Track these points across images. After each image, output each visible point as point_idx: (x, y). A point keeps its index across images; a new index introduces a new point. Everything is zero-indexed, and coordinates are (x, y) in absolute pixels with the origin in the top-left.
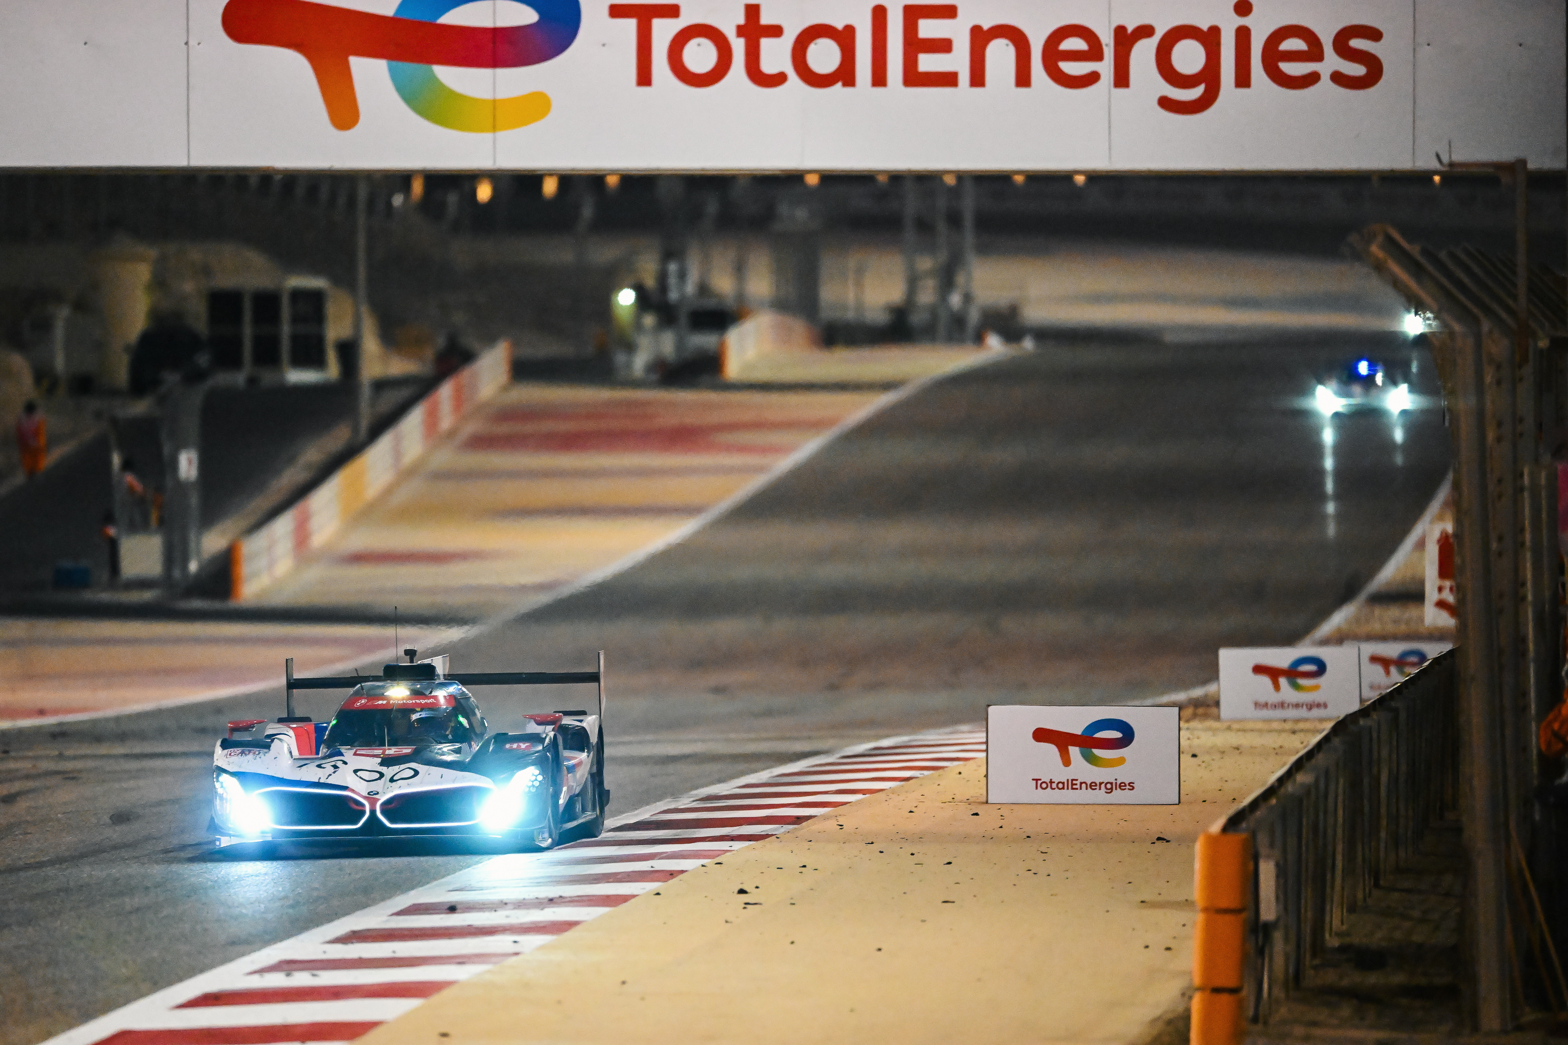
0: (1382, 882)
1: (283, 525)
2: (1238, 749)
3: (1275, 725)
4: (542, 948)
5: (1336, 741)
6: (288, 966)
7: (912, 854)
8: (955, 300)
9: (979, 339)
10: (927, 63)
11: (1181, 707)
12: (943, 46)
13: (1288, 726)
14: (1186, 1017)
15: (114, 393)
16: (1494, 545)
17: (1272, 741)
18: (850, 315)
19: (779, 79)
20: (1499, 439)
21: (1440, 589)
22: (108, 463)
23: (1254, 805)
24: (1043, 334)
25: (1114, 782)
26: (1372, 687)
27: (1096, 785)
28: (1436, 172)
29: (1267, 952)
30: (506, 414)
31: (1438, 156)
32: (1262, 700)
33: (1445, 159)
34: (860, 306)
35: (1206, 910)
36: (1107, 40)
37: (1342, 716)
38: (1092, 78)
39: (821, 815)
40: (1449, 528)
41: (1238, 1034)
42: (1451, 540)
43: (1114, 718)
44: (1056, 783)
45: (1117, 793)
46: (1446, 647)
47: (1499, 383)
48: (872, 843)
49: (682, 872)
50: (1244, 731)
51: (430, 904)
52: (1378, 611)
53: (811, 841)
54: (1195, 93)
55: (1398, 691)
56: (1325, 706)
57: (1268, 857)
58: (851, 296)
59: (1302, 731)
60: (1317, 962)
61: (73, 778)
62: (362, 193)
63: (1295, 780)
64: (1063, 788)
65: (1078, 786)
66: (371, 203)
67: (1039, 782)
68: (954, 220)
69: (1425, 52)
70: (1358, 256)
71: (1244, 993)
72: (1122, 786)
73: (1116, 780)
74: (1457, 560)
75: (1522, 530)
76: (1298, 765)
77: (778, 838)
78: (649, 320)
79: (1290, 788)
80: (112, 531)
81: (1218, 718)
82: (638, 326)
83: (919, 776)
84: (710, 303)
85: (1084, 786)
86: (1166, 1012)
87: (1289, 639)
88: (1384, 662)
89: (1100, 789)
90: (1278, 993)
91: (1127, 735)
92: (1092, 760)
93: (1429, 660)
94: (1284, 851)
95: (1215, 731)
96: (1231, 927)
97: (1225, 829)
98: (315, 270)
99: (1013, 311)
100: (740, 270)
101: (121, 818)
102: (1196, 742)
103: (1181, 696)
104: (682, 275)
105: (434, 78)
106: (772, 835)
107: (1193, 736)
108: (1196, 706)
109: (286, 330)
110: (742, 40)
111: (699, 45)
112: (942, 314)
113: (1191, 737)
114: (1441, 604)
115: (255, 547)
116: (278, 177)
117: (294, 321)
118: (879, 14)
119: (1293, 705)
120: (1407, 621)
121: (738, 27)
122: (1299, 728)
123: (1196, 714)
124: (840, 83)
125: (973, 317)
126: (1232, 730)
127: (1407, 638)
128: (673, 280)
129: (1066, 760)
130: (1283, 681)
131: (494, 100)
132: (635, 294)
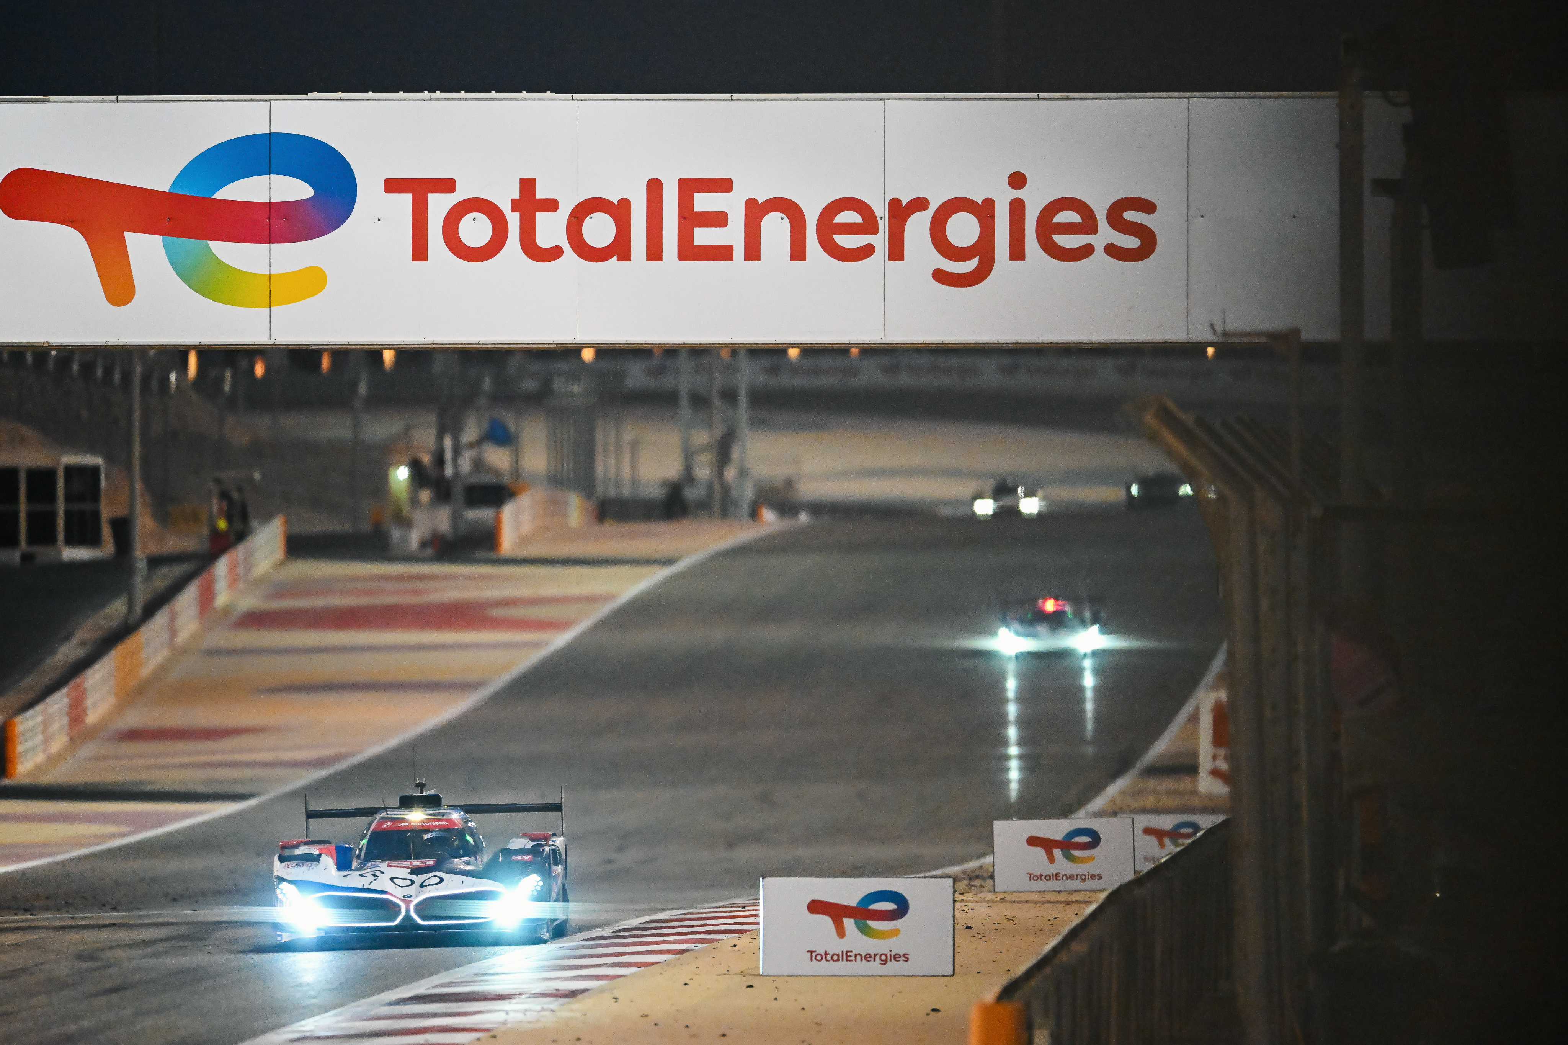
1: (58, 702)
2: (1012, 921)
3: (1050, 897)
7: (686, 1026)
8: (730, 474)
9: (754, 513)
10: (703, 236)
11: (955, 879)
12: (719, 219)
13: (1061, 897)
16: (1268, 713)
17: (1045, 912)
18: (627, 492)
19: (555, 253)
20: (1272, 608)
21: (1214, 758)
23: (1029, 974)
24: (817, 508)
25: (889, 953)
26: (1146, 859)
27: (871, 957)
28: (1211, 344)
30: (283, 590)
31: (1212, 326)
32: (1036, 872)
33: (1219, 328)
34: (635, 483)
36: (881, 211)
37: (1116, 886)
38: (867, 251)
39: (597, 988)
40: (1223, 696)
42: (1225, 708)
43: (890, 889)
44: (831, 954)
45: (892, 964)
46: (1219, 819)
47: (1272, 552)
48: (647, 1016)
50: (1019, 902)
52: (1151, 783)
54: (971, 265)
55: (1173, 861)
56: (1100, 877)
57: (1043, 1026)
58: (626, 472)
59: (1077, 902)
63: (1069, 949)
64: (838, 960)
65: (853, 958)
66: (146, 380)
67: (814, 954)
68: (730, 396)
69: (1198, 222)
70: (1132, 428)
72: (896, 957)
73: (891, 951)
74: (1233, 727)
75: (1296, 698)
76: (1073, 934)
78: (425, 495)
79: (1064, 957)
81: (992, 890)
82: (414, 501)
83: (694, 948)
84: (487, 478)
85: (858, 957)
87: (1066, 813)
88: (1158, 834)
89: (875, 961)
91: (902, 907)
92: (865, 931)
93: (1203, 829)
94: (1058, 1020)
95: (989, 903)
97: (999, 999)
98: (92, 450)
99: (790, 484)
102: (970, 914)
103: (955, 869)
104: (457, 449)
105: (210, 254)
106: (547, 1008)
107: (968, 908)
108: (970, 879)
109: (61, 506)
110: (517, 215)
111: (474, 220)
112: (717, 488)
113: (965, 908)
114: (1215, 773)
115: (29, 724)
116: (54, 353)
117: (68, 498)
118: (654, 187)
119: (1067, 877)
120: (1181, 794)
121: (514, 201)
122: (1074, 900)
123: (969, 886)
124: (615, 257)
125: (748, 492)
126: (1007, 902)
127: (1181, 810)
128: (448, 456)
129: (841, 932)
130: (1057, 852)
131: (270, 275)
132: (409, 471)
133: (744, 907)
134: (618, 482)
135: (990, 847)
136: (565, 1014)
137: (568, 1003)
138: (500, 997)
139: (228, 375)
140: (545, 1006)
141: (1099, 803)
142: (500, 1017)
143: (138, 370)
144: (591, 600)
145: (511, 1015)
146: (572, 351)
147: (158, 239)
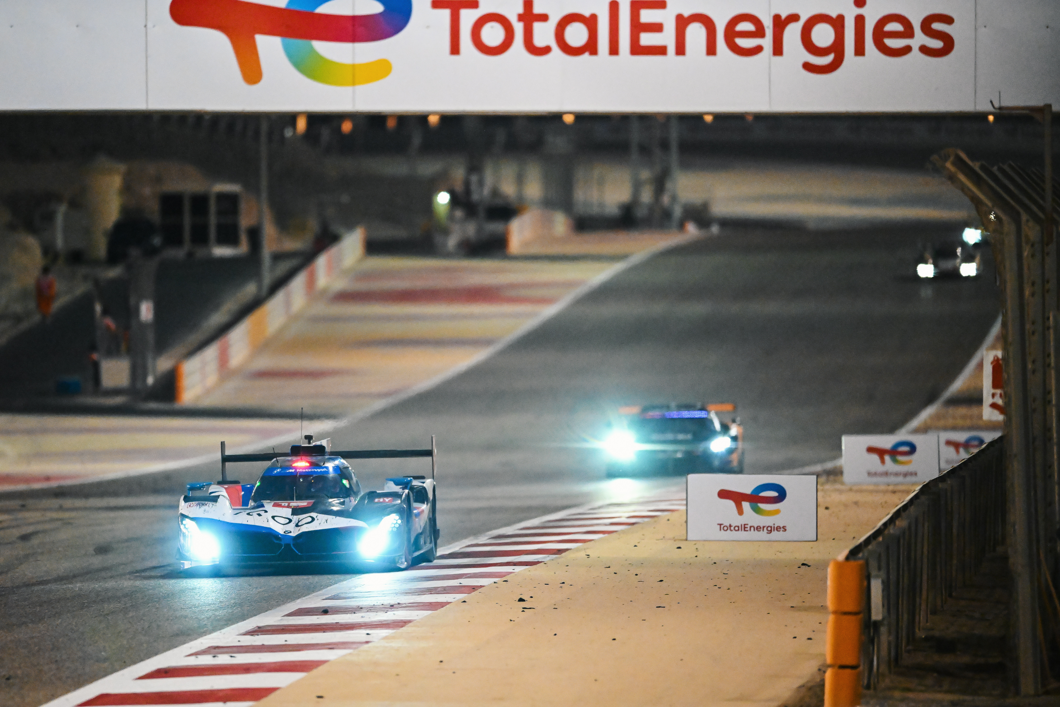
0: (954, 594)
1: (211, 352)
2: (857, 504)
3: (881, 488)
4: (385, 638)
5: (923, 498)
6: (215, 650)
7: (636, 575)
8: (666, 199)
9: (681, 226)
10: (646, 39)
11: (818, 475)
12: (657, 28)
13: (891, 488)
14: (822, 685)
15: (96, 263)
16: (1030, 366)
17: (879, 498)
18: (595, 210)
19: (546, 50)
20: (1033, 295)
21: (993, 395)
22: (92, 310)
23: (868, 541)
24: (724, 223)
25: (773, 526)
26: (948, 462)
27: (760, 528)
28: (991, 114)
29: (876, 640)
30: (363, 277)
31: (991, 102)
32: (873, 470)
33: (997, 105)
34: (601, 205)
35: (835, 612)
36: (768, 23)
37: (927, 481)
38: (758, 50)
39: (574, 549)
40: (999, 354)
41: (857, 697)
42: (1001, 362)
43: (773, 482)
44: (734, 526)
45: (775, 533)
46: (996, 435)
47: (1033, 256)
48: (609, 567)
49: (481, 586)
50: (861, 491)
51: (311, 608)
52: (951, 410)
53: (568, 566)
54: (829, 59)
55: (965, 464)
56: (915, 474)
57: (877, 577)
58: (595, 197)
59: (900, 491)
60: (910, 647)
61: (69, 523)
62: (264, 127)
63: (895, 525)
64: (738, 530)
65: (749, 529)
66: (270, 134)
67: (722, 526)
68: (665, 145)
69: (982, 30)
70: (938, 170)
71: (861, 668)
72: (778, 529)
73: (774, 524)
74: (1005, 376)
75: (1049, 355)
76: (897, 515)
77: (545, 564)
78: (459, 214)
79: (891, 530)
80: (95, 356)
81: (842, 483)
82: (451, 217)
83: (641, 522)
84: (499, 201)
85: (752, 529)
86: (808, 682)
87: (892, 430)
88: (956, 445)
89: (763, 531)
90: (883, 668)
91: (782, 495)
92: (757, 511)
94: (888, 573)
95: (840, 492)
96: (852, 624)
97: (847, 558)
98: (232, 179)
99: (705, 207)
100: (520, 180)
101: (102, 550)
102: (828, 499)
103: (818, 468)
104: (481, 183)
105: (312, 50)
106: (541, 562)
108: (828, 475)
110: (521, 24)
111: (492, 27)
112: (657, 208)
113: (825, 495)
114: (994, 406)
115: (192, 367)
117: (218, 214)
118: (614, 7)
119: (893, 474)
120: (971, 417)
121: (519, 15)
122: (898, 490)
123: (828, 480)
124: (587, 53)
125: (678, 212)
126: (852, 491)
127: (970, 428)
129: (740, 511)
130: (887, 457)
131: (354, 64)
132: (449, 195)
134: (590, 204)
135: (839, 455)
141: (915, 423)
144: (569, 285)
146: (556, 117)
147: (278, 39)
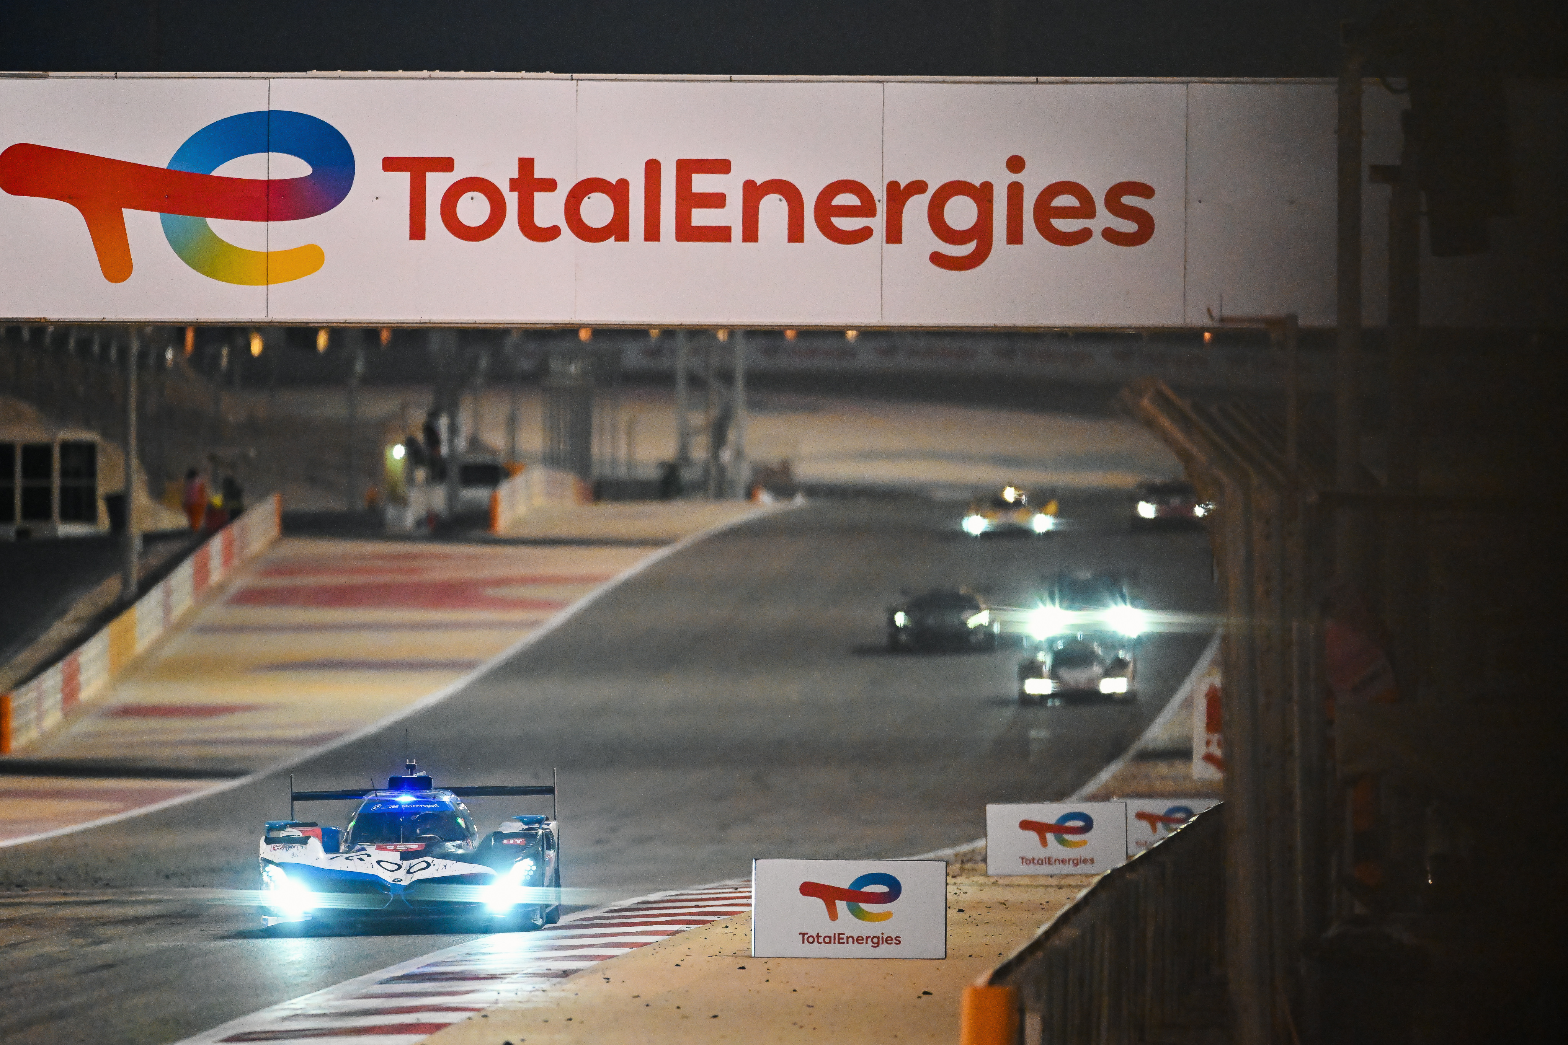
1: (52, 678)
2: (1005, 904)
3: (1042, 881)
5: (1103, 894)
7: (678, 1008)
8: (726, 455)
9: (750, 495)
10: (701, 217)
11: (948, 863)
12: (717, 201)
13: (1054, 882)
16: (1262, 700)
17: (1038, 896)
18: (622, 472)
19: (552, 233)
20: (1267, 596)
21: (1208, 743)
23: (1021, 958)
24: (813, 490)
25: (881, 936)
26: (1138, 844)
27: (863, 939)
28: (1207, 329)
30: (278, 569)
31: (1209, 312)
32: (1029, 856)
33: (1216, 314)
34: (631, 463)
36: (880, 195)
37: (1109, 871)
38: (865, 234)
39: (588, 968)
40: (1218, 682)
42: (1219, 694)
43: (882, 872)
44: (823, 937)
45: (883, 947)
46: (1213, 803)
47: (1268, 536)
48: (638, 997)
50: (1011, 886)
52: (1144, 768)
54: (969, 248)
55: (1166, 846)
56: (1092, 861)
57: (1034, 1010)
58: (622, 452)
59: (1069, 886)
63: (1061, 934)
64: (830, 942)
65: (845, 941)
66: (143, 356)
67: (806, 936)
68: (727, 377)
69: (1197, 208)
70: (1129, 413)
72: (889, 940)
73: (883, 934)
74: (1227, 713)
75: (1290, 684)
76: (1065, 919)
77: (545, 991)
79: (1056, 942)
81: (984, 873)
82: (410, 480)
83: (686, 929)
84: (481, 458)
85: (850, 940)
87: (1060, 796)
88: (1151, 818)
89: (867, 943)
91: (894, 889)
92: (857, 913)
93: (1196, 815)
94: (1051, 1005)
95: (981, 886)
97: (991, 982)
98: (87, 425)
99: (785, 468)
100: (512, 425)
102: (963, 897)
103: (948, 852)
104: (453, 430)
105: (208, 231)
107: (960, 891)
108: (963, 862)
109: (56, 482)
110: (516, 194)
111: (472, 199)
112: (713, 470)
113: (958, 892)
114: (1209, 758)
115: (23, 700)
116: (51, 329)
117: (64, 473)
118: (653, 168)
119: (1059, 861)
120: (1174, 778)
121: (512, 181)
122: (1066, 884)
123: (962, 870)
124: (613, 237)
125: (745, 474)
126: (999, 886)
127: (1174, 795)
128: (444, 434)
129: (833, 915)
130: (1050, 837)
131: (267, 253)
132: (405, 449)
133: (736, 889)
134: (614, 462)
135: (982, 832)
136: (557, 994)
137: (560, 983)
138: (492, 977)
139: (225, 352)
140: (537, 987)
141: (1092, 787)
142: (493, 996)
143: (135, 347)
144: (587, 580)
145: (502, 994)
146: (569, 331)
147: (155, 216)
